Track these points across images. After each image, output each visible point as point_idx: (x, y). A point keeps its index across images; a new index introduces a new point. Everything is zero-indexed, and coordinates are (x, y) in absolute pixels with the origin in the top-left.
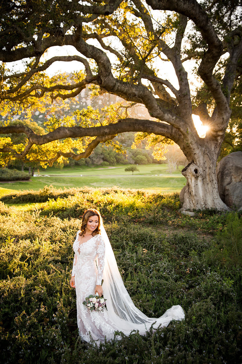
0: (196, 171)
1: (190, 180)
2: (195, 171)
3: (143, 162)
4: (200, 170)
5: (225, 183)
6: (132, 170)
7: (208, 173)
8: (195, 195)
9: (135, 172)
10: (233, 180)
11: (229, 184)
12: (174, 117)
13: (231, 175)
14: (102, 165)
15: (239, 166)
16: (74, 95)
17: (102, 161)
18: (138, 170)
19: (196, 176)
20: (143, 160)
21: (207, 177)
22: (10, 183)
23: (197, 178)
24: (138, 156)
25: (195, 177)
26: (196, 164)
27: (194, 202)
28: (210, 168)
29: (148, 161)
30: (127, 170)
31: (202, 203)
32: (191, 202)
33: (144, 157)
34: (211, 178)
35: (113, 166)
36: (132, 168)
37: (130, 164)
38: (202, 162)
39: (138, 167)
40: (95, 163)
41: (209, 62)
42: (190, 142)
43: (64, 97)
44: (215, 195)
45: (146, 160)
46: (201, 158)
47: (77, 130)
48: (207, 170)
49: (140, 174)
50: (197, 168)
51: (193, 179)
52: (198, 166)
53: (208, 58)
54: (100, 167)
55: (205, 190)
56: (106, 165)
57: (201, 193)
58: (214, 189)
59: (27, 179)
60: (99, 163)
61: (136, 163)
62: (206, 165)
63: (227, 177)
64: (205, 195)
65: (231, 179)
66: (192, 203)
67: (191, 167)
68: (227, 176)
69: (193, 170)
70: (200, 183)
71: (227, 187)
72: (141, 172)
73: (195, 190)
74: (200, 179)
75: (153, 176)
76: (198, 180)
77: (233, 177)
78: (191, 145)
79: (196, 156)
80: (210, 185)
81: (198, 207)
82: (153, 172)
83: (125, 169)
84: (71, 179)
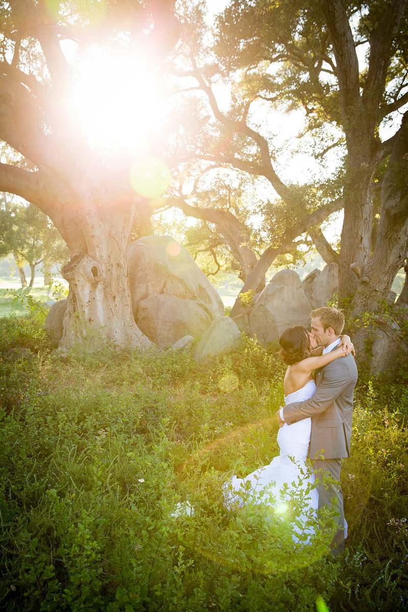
0: (95, 271)
1: (79, 289)
2: (92, 271)
4: (102, 269)
5: (138, 296)
7: (114, 276)
8: (90, 320)
10: (151, 289)
11: (145, 297)
13: (147, 280)
19: (93, 282)
21: (113, 283)
23: (94, 285)
25: (92, 284)
26: (94, 257)
31: (103, 336)
32: (79, 334)
34: (121, 286)
38: (105, 253)
42: (86, 212)
44: (128, 319)
46: (104, 245)
48: (114, 270)
50: (96, 264)
51: (88, 287)
52: (99, 262)
55: (109, 310)
57: (101, 314)
58: (127, 307)
62: (112, 260)
63: (140, 285)
64: (109, 320)
65: (147, 287)
66: (80, 337)
67: (85, 263)
68: (141, 283)
69: (89, 270)
70: (99, 295)
71: (144, 304)
73: (90, 309)
74: (100, 287)
76: (97, 290)
77: (149, 284)
78: (87, 217)
79: (95, 242)
80: (117, 299)
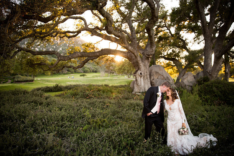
0: (141, 74)
1: (137, 78)
3: (88, 72)
4: (143, 73)
5: (152, 79)
6: (84, 76)
7: (145, 75)
8: (140, 85)
9: (85, 77)
10: (155, 78)
11: (153, 79)
12: (133, 48)
14: (67, 74)
15: (157, 71)
16: (74, 36)
17: (67, 72)
18: (86, 76)
20: (88, 71)
21: (145, 76)
22: (22, 83)
23: (141, 77)
24: (85, 69)
26: (141, 70)
27: (139, 88)
28: (147, 72)
29: (90, 71)
30: (81, 76)
31: (143, 89)
33: (88, 69)
34: (147, 77)
35: (73, 74)
36: (84, 75)
37: (81, 73)
38: (143, 69)
39: (87, 74)
40: (64, 72)
41: (152, 24)
42: (138, 60)
43: (69, 37)
44: (149, 85)
45: (89, 70)
46: (143, 68)
47: (84, 53)
48: (145, 73)
49: (87, 78)
50: (141, 72)
51: (139, 77)
53: (151, 22)
54: (66, 74)
55: (144, 83)
56: (69, 73)
57: (143, 84)
59: (32, 81)
60: (66, 72)
61: (84, 72)
62: (145, 71)
64: (145, 85)
67: (139, 72)
68: (152, 76)
70: (142, 79)
71: (153, 81)
72: (88, 77)
73: (140, 83)
74: (142, 77)
75: (94, 78)
76: (142, 78)
77: (154, 76)
79: (141, 67)
80: (146, 80)
81: (141, 91)
82: (93, 77)
83: (80, 75)
84: (56, 81)
